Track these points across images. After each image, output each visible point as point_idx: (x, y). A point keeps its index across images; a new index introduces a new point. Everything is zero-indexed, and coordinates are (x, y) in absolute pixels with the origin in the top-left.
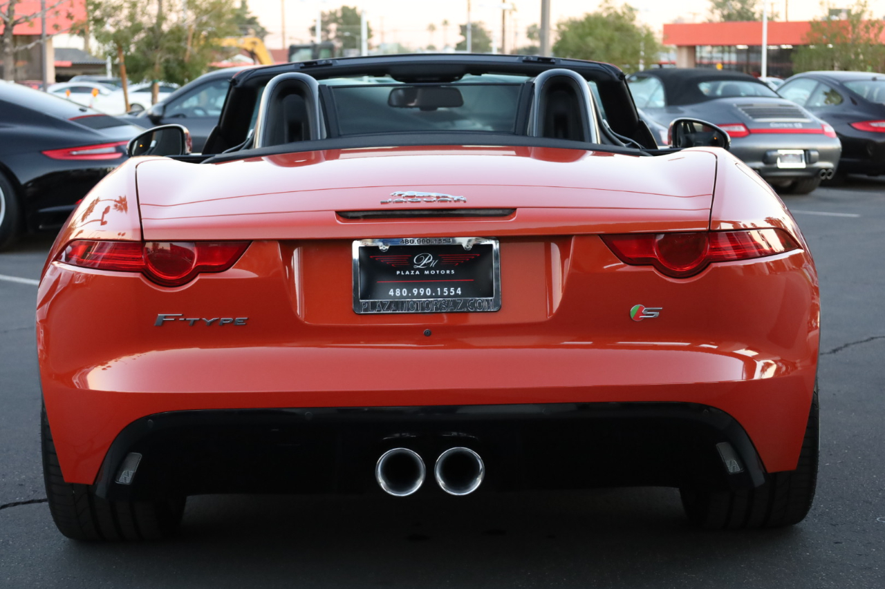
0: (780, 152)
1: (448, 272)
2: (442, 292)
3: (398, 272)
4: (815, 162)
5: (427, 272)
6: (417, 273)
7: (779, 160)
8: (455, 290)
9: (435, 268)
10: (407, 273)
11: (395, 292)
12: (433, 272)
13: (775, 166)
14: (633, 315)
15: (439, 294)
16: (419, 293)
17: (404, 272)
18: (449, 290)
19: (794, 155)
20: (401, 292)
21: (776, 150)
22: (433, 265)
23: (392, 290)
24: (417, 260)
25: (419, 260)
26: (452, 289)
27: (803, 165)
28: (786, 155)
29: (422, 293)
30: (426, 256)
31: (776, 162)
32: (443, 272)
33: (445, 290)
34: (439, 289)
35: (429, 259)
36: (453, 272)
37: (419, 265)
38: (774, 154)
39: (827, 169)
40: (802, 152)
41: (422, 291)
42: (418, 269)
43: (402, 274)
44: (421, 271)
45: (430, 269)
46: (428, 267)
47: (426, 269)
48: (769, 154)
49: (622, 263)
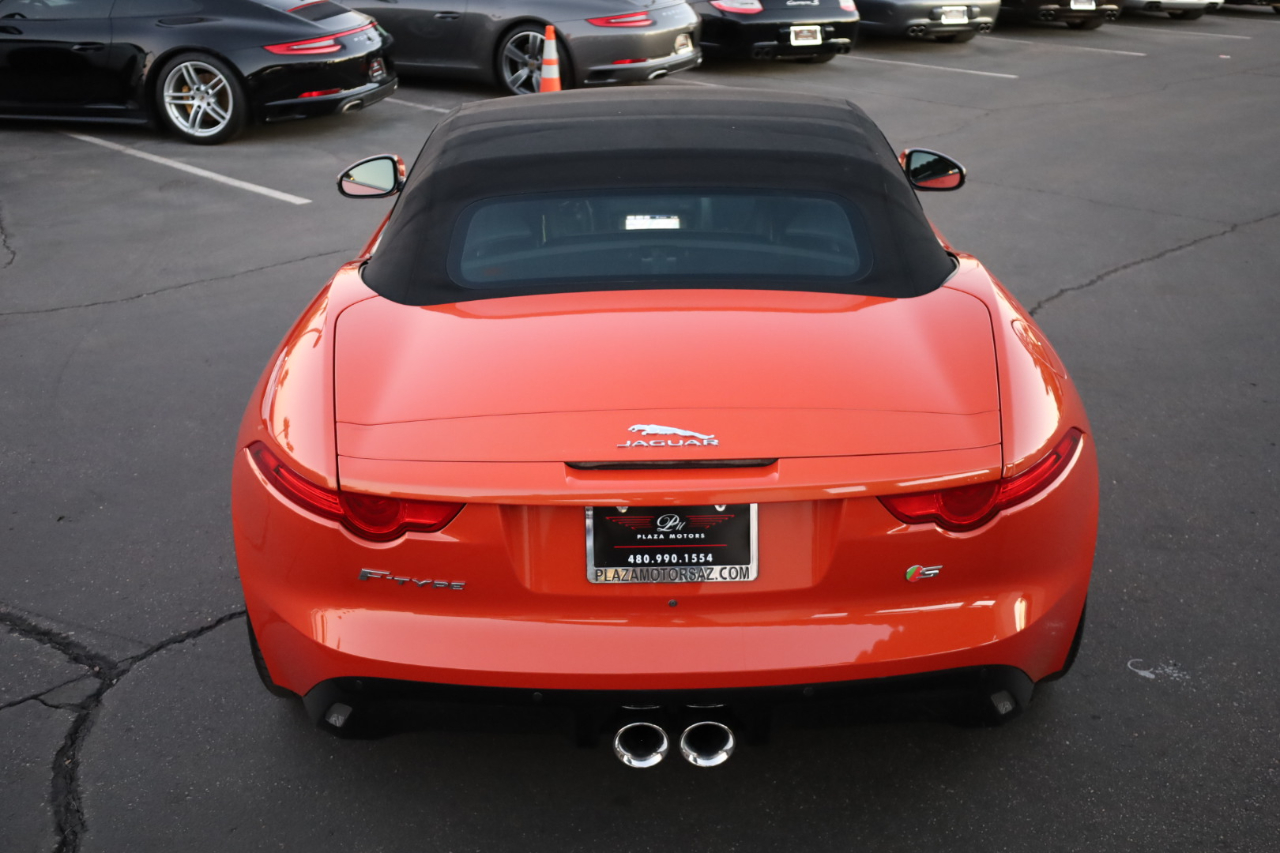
0: (945, 9)
1: (697, 536)
2: (690, 558)
3: (639, 536)
4: (975, 18)
5: (672, 536)
6: (662, 536)
7: (943, 17)
8: (706, 557)
9: (682, 532)
10: (650, 537)
11: (635, 558)
12: (679, 536)
13: (939, 22)
14: (908, 577)
15: (687, 560)
16: (663, 560)
17: (646, 536)
18: (698, 557)
19: (958, 11)
20: (642, 559)
21: (941, 7)
22: (679, 527)
23: (632, 556)
24: (661, 523)
25: (664, 522)
26: (702, 556)
27: (965, 20)
28: (951, 11)
29: (667, 560)
30: (671, 518)
31: (940, 19)
32: (691, 536)
33: (694, 556)
34: (686, 556)
35: (675, 521)
36: (703, 536)
37: (663, 527)
38: (940, 10)
39: (986, 23)
40: (965, 8)
41: (667, 558)
42: (663, 533)
43: (644, 537)
44: (666, 534)
45: (676, 532)
46: (674, 530)
47: (672, 533)
48: (936, 11)
49: (904, 526)
